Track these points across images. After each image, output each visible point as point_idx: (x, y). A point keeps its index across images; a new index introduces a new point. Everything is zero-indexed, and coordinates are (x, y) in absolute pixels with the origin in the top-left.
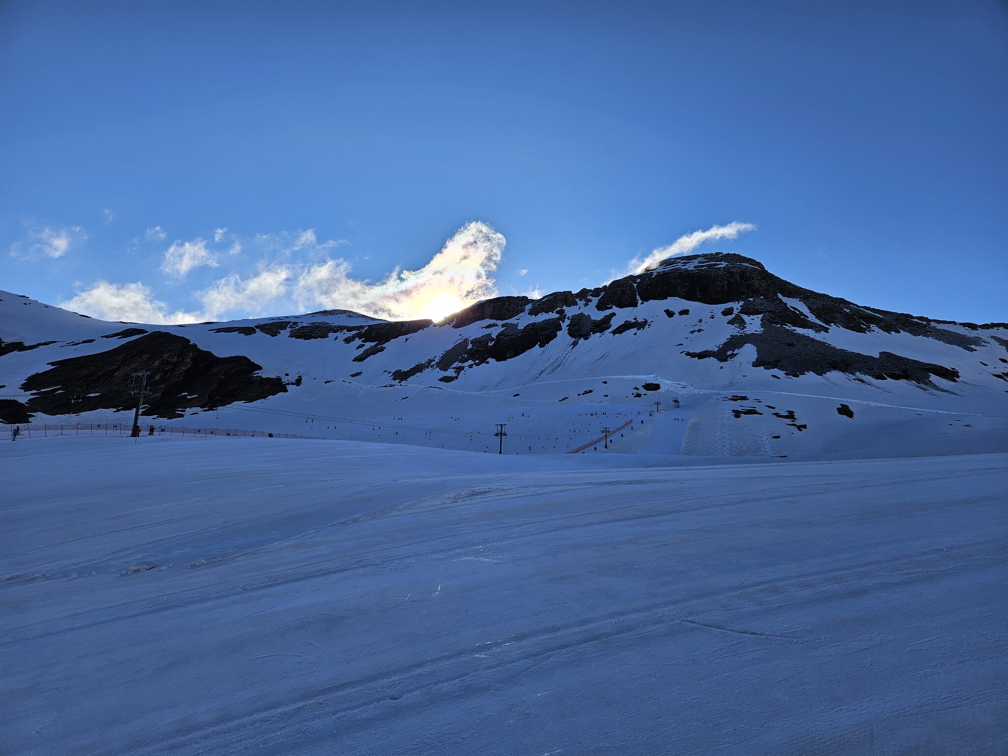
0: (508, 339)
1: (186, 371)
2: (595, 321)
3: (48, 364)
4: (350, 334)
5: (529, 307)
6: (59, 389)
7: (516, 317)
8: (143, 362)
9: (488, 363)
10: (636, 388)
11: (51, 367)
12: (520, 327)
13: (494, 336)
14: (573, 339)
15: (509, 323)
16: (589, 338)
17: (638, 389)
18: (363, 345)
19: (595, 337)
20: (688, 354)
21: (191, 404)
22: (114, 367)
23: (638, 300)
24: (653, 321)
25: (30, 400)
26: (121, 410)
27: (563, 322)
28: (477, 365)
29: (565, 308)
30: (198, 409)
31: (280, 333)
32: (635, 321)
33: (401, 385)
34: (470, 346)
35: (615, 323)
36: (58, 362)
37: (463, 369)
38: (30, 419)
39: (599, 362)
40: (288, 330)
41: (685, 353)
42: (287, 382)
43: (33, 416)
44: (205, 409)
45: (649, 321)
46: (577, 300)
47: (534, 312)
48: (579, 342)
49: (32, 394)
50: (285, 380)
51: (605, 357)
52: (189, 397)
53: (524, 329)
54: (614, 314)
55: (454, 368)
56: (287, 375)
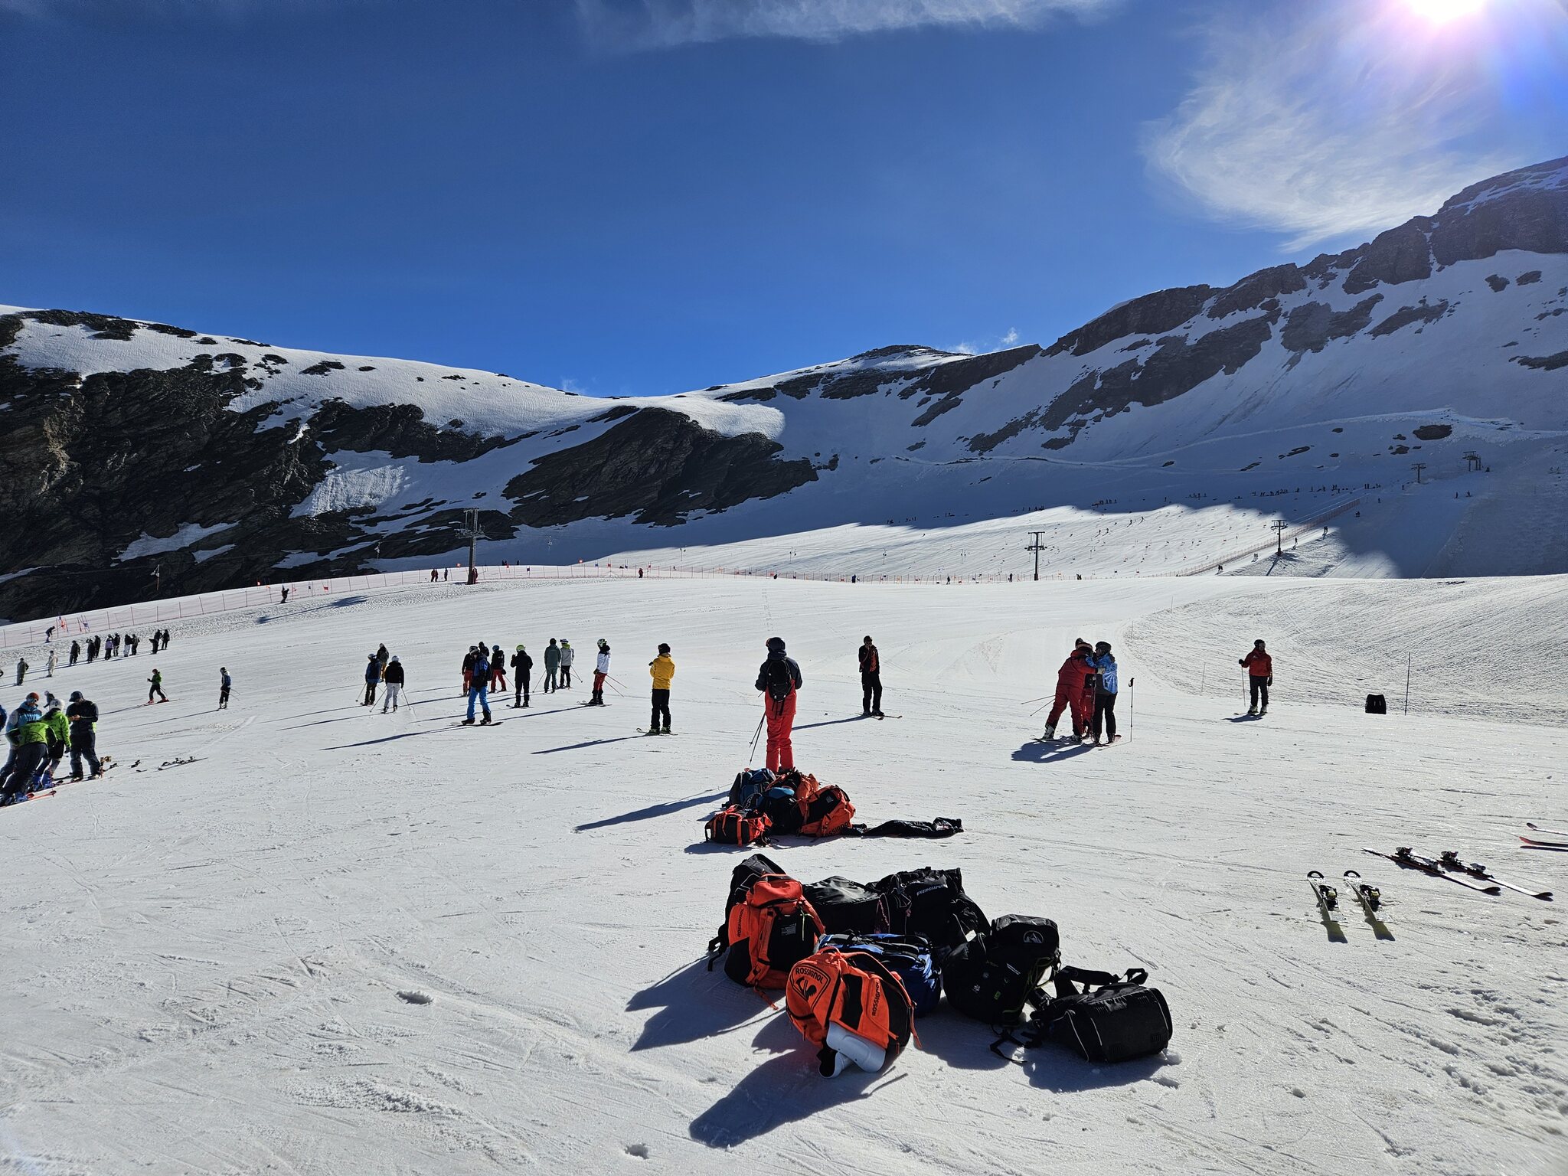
0: (1167, 365)
1: (686, 460)
2: (1338, 316)
3: (529, 462)
4: (908, 383)
5: (1210, 303)
6: (542, 494)
7: (1186, 324)
8: (634, 451)
9: (1128, 410)
10: (1400, 437)
11: (532, 466)
12: (1191, 342)
13: (1141, 362)
14: (1292, 353)
15: (1171, 335)
16: (1322, 348)
17: (1404, 438)
18: (929, 399)
19: (1336, 347)
20: (1525, 361)
21: (693, 504)
22: (601, 461)
23: (1432, 264)
24: (1459, 303)
25: (513, 510)
26: (612, 517)
27: (1273, 324)
28: (1108, 415)
29: (1279, 296)
30: (703, 512)
31: (809, 393)
32: (1421, 305)
33: (982, 458)
34: (1098, 384)
35: (1379, 315)
36: (539, 458)
37: (1084, 426)
38: (515, 534)
39: (1337, 393)
40: (821, 386)
41: (1518, 359)
42: (817, 466)
43: (517, 530)
44: (710, 511)
45: (1451, 304)
46: (1307, 278)
47: (1218, 312)
48: (1304, 358)
49: (515, 502)
50: (814, 462)
51: (1350, 381)
52: (691, 496)
53: (1197, 345)
54: (1379, 298)
55: (1068, 424)
56: (818, 455)
